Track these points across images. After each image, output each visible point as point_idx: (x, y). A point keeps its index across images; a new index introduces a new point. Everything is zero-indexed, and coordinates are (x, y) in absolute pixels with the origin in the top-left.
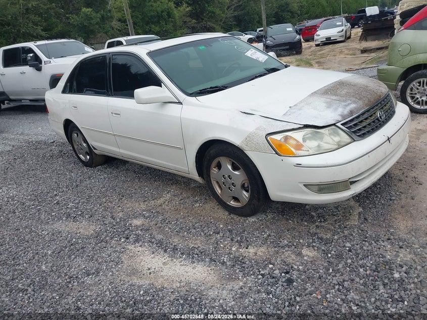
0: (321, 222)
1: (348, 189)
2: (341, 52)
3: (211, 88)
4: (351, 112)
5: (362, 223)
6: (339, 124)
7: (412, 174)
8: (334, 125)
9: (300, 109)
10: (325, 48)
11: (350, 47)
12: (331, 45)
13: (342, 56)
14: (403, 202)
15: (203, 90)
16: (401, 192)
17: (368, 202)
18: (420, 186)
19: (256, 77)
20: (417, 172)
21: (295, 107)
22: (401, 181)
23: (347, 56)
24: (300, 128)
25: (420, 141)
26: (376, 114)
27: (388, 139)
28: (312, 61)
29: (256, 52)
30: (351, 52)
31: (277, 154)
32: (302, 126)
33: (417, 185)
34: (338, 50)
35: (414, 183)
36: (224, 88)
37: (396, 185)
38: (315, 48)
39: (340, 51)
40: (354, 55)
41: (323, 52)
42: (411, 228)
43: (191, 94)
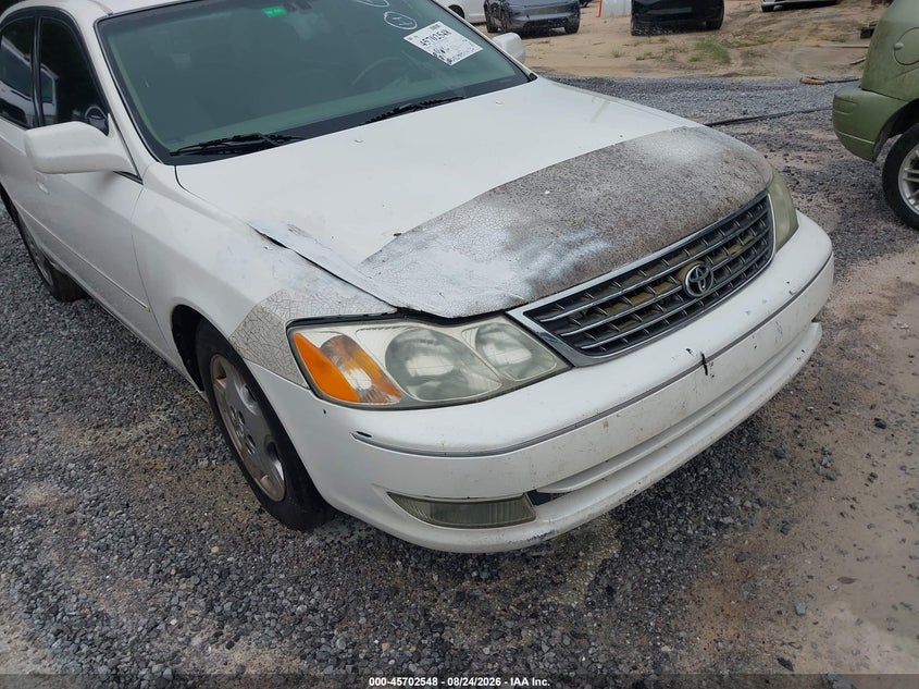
0: (478, 579)
1: (527, 521)
2: (814, 31)
3: (236, 139)
4: (580, 271)
5: (591, 606)
6: (517, 314)
7: (822, 438)
8: (502, 313)
9: (421, 246)
10: (782, 18)
11: (842, 19)
12: (800, 11)
13: (813, 41)
14: (748, 541)
15: (211, 143)
16: (759, 501)
17: (647, 524)
18: (827, 482)
19: (398, 112)
20: (840, 431)
21: (413, 235)
22: (780, 458)
23: (823, 44)
24: (384, 317)
25: (895, 321)
26: (681, 275)
27: (704, 362)
28: (730, 50)
29: (446, 33)
30: (838, 33)
31: (311, 388)
32: (392, 310)
33: (817, 481)
34: (809, 26)
35: (812, 470)
36: (273, 142)
37: (756, 471)
38: (759, 15)
39: (814, 27)
40: (842, 41)
41: (772, 27)
42: (730, 647)
43: (173, 154)
